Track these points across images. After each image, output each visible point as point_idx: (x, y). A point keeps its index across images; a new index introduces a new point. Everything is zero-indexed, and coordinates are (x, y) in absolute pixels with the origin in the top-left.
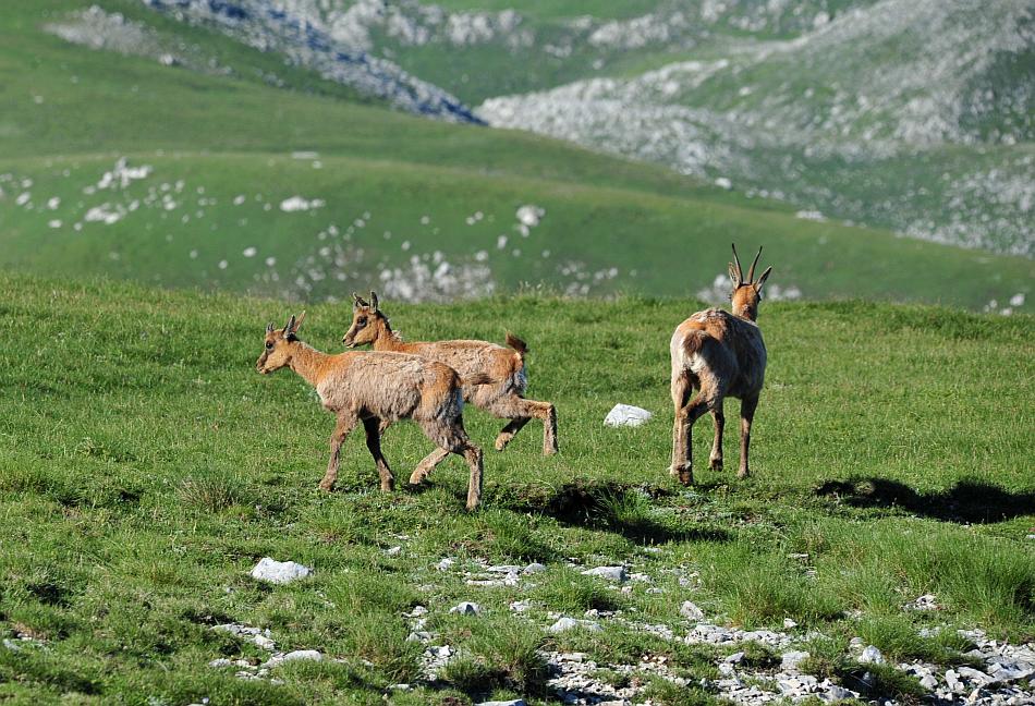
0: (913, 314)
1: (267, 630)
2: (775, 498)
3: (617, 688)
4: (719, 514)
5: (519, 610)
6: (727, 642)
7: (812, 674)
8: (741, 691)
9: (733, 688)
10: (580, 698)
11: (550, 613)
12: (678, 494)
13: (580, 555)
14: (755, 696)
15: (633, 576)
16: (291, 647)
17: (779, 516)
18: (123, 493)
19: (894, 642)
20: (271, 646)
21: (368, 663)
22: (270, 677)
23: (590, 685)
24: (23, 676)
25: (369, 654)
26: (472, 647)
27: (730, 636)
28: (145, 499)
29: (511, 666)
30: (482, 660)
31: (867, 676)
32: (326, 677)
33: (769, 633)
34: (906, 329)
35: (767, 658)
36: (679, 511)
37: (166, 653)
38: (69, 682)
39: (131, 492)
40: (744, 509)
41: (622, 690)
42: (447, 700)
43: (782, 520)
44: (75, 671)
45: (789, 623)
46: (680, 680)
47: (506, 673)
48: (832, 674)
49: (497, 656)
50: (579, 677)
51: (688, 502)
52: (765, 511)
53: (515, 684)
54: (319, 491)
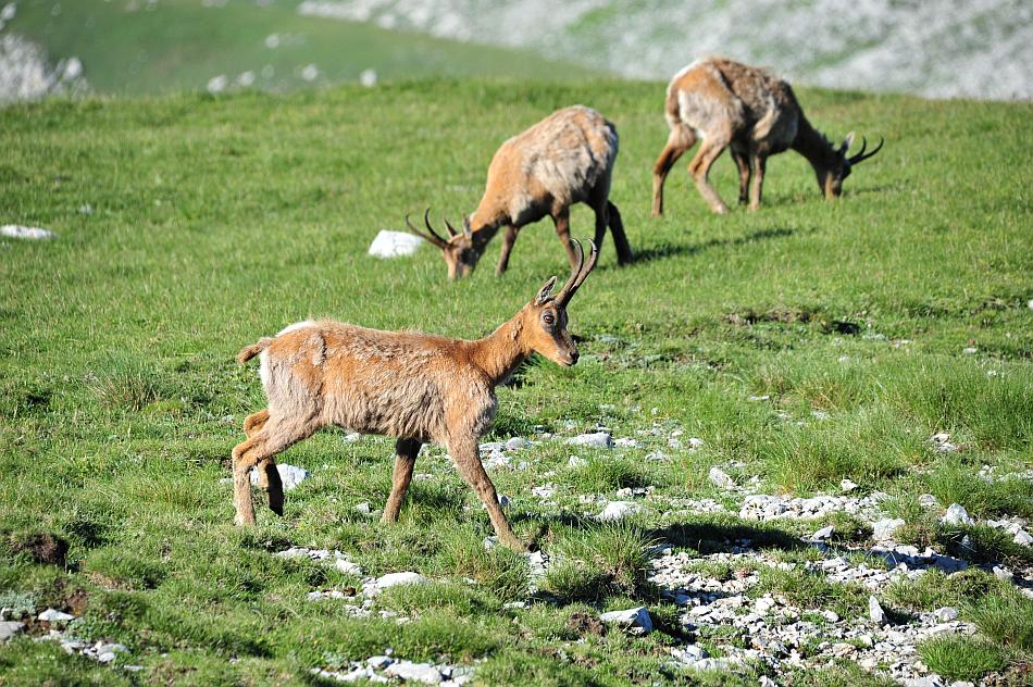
0: (504, 89)
1: (336, 551)
2: (694, 333)
3: (722, 581)
4: (647, 358)
5: (543, 495)
6: (787, 513)
7: (912, 543)
8: (849, 571)
9: (840, 569)
10: (692, 598)
11: (583, 497)
12: (594, 339)
13: (545, 422)
14: (867, 575)
15: (617, 442)
16: (379, 571)
17: (711, 354)
18: (30, 397)
19: (974, 496)
20: (358, 572)
21: (471, 581)
22: (378, 608)
23: (693, 581)
24: (184, 642)
25: (471, 570)
26: (568, 551)
27: (788, 506)
28: (55, 400)
29: (617, 570)
30: (582, 565)
31: (966, 539)
32: (444, 603)
33: (829, 497)
34: (499, 106)
35: (857, 530)
36: (602, 357)
37: (255, 591)
38: (235, 645)
39: (37, 395)
40: (672, 350)
41: (728, 584)
42: (575, 617)
43: (714, 359)
44: (234, 630)
45: (848, 485)
46: (784, 566)
47: (611, 577)
48: (933, 541)
49: (598, 558)
50: (676, 573)
51: (607, 348)
52: (694, 349)
53: (625, 589)
54: (239, 375)
